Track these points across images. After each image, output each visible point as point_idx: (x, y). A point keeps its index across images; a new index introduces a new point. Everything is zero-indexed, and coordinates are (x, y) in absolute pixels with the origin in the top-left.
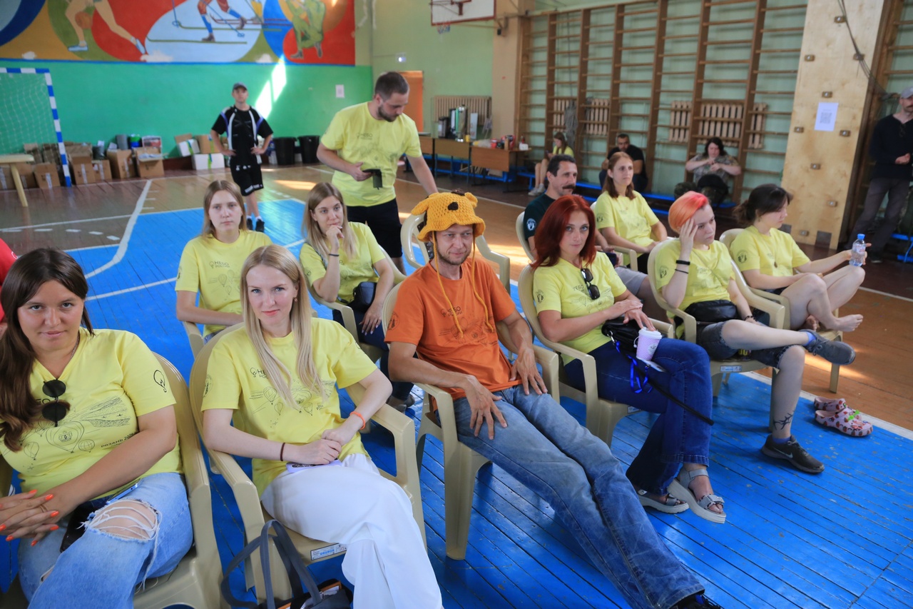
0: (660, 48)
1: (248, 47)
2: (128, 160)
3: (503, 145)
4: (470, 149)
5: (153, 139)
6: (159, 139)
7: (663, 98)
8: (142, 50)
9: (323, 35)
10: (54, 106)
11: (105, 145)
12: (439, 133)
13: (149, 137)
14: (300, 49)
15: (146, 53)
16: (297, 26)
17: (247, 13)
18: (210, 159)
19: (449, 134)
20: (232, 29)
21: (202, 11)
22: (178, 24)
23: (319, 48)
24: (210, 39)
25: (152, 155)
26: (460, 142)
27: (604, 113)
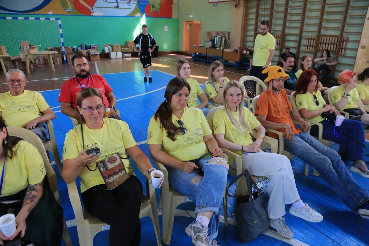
0: (304, 14)
1: (132, 10)
2: (86, 54)
3: (237, 51)
4: (223, 52)
5: (95, 46)
6: (97, 46)
7: (304, 34)
8: (92, 11)
9: (160, 6)
10: (61, 32)
11: (77, 48)
12: (209, 45)
13: (93, 45)
14: (151, 11)
15: (93, 12)
16: (151, 2)
18: (117, 54)
19: (214, 46)
20: (126, 3)
22: (106, 1)
23: (158, 11)
24: (117, 7)
25: (95, 52)
26: (218, 50)
27: (278, 39)
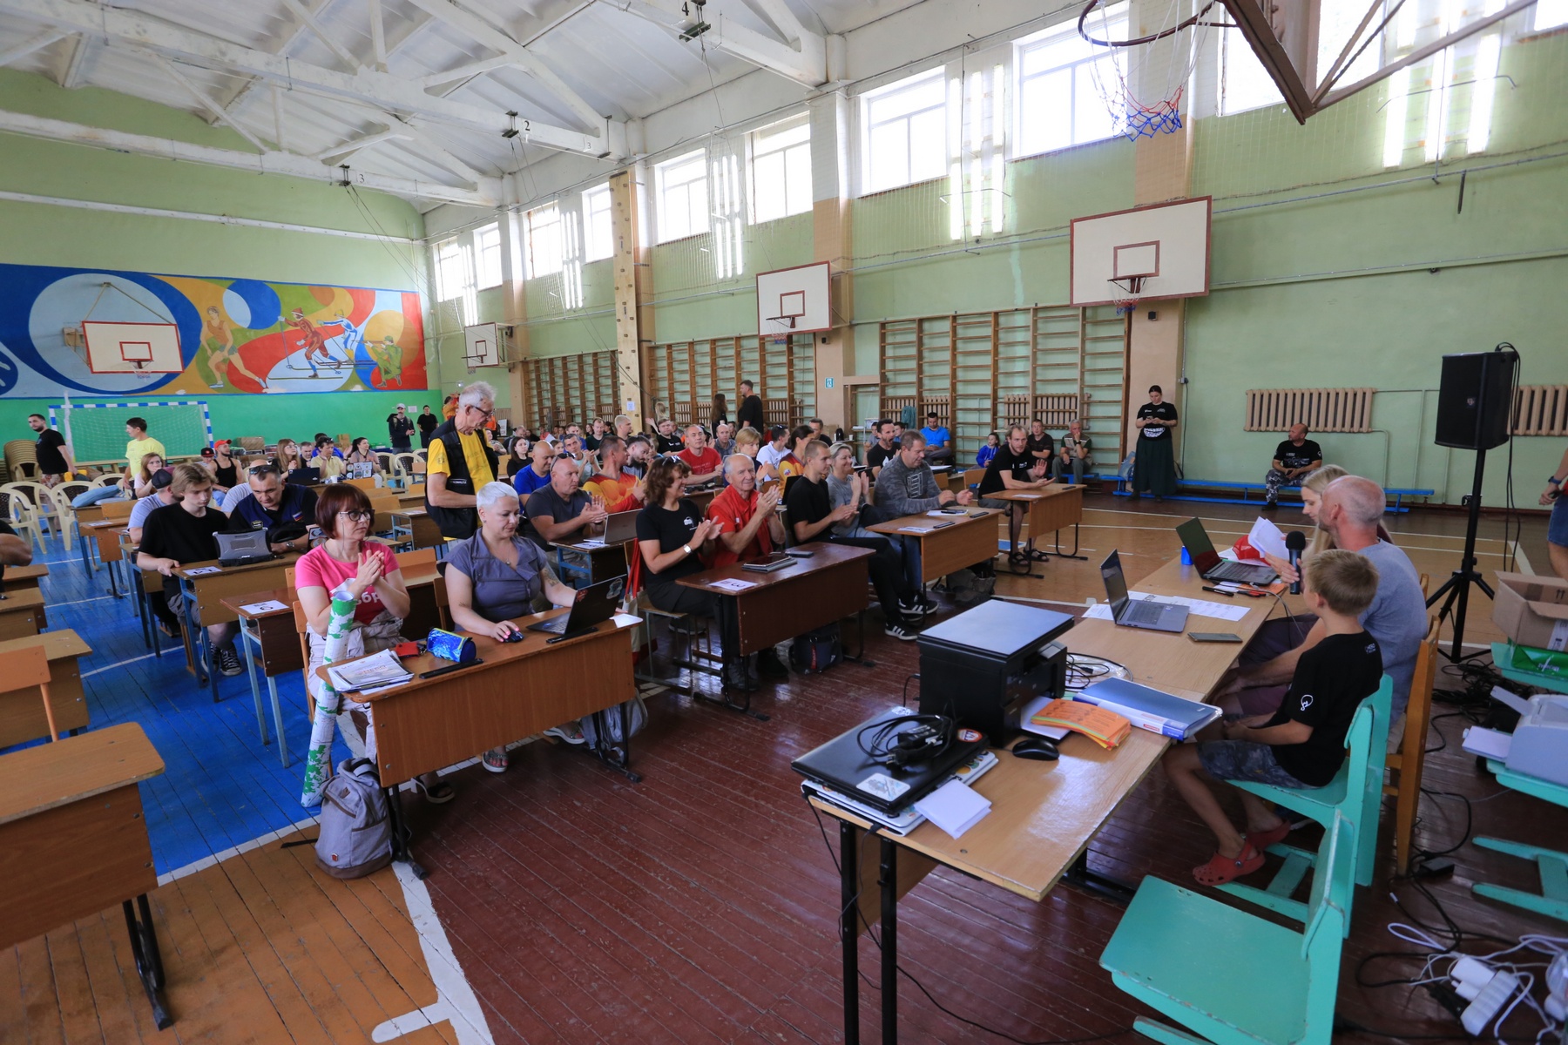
1: (343, 381)
8: (263, 385)
9: (401, 370)
10: (209, 425)
14: (384, 380)
15: (267, 387)
16: (381, 365)
17: (342, 357)
21: (308, 357)
22: (291, 367)
23: (398, 378)
24: (315, 376)
